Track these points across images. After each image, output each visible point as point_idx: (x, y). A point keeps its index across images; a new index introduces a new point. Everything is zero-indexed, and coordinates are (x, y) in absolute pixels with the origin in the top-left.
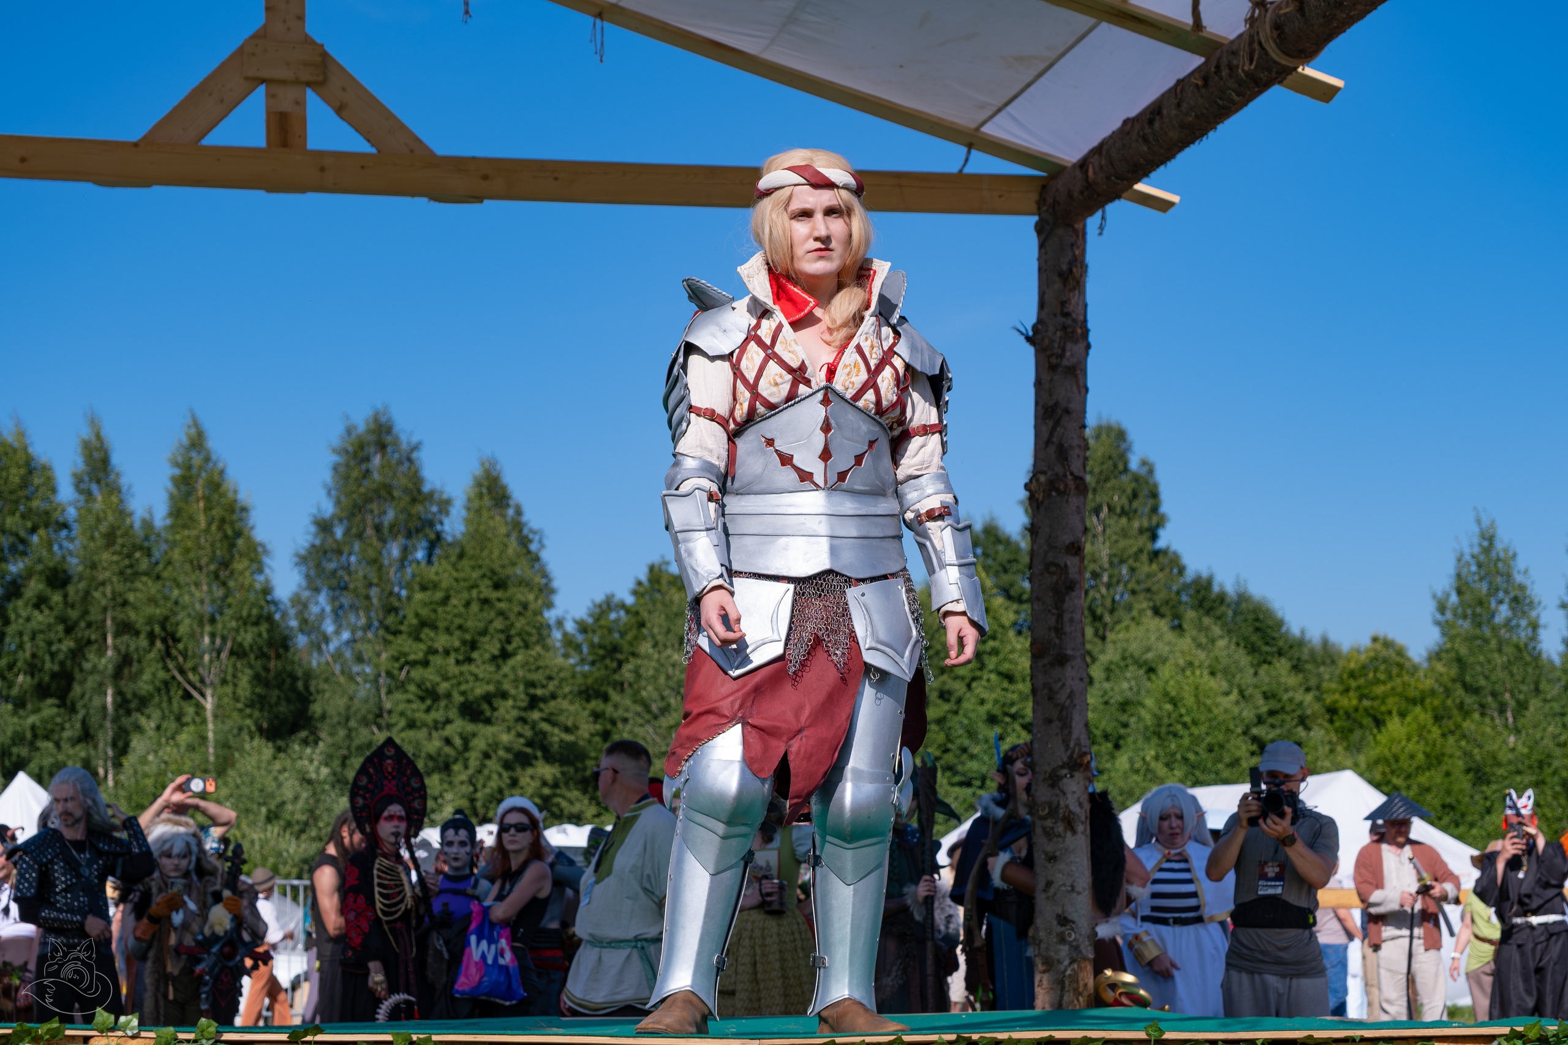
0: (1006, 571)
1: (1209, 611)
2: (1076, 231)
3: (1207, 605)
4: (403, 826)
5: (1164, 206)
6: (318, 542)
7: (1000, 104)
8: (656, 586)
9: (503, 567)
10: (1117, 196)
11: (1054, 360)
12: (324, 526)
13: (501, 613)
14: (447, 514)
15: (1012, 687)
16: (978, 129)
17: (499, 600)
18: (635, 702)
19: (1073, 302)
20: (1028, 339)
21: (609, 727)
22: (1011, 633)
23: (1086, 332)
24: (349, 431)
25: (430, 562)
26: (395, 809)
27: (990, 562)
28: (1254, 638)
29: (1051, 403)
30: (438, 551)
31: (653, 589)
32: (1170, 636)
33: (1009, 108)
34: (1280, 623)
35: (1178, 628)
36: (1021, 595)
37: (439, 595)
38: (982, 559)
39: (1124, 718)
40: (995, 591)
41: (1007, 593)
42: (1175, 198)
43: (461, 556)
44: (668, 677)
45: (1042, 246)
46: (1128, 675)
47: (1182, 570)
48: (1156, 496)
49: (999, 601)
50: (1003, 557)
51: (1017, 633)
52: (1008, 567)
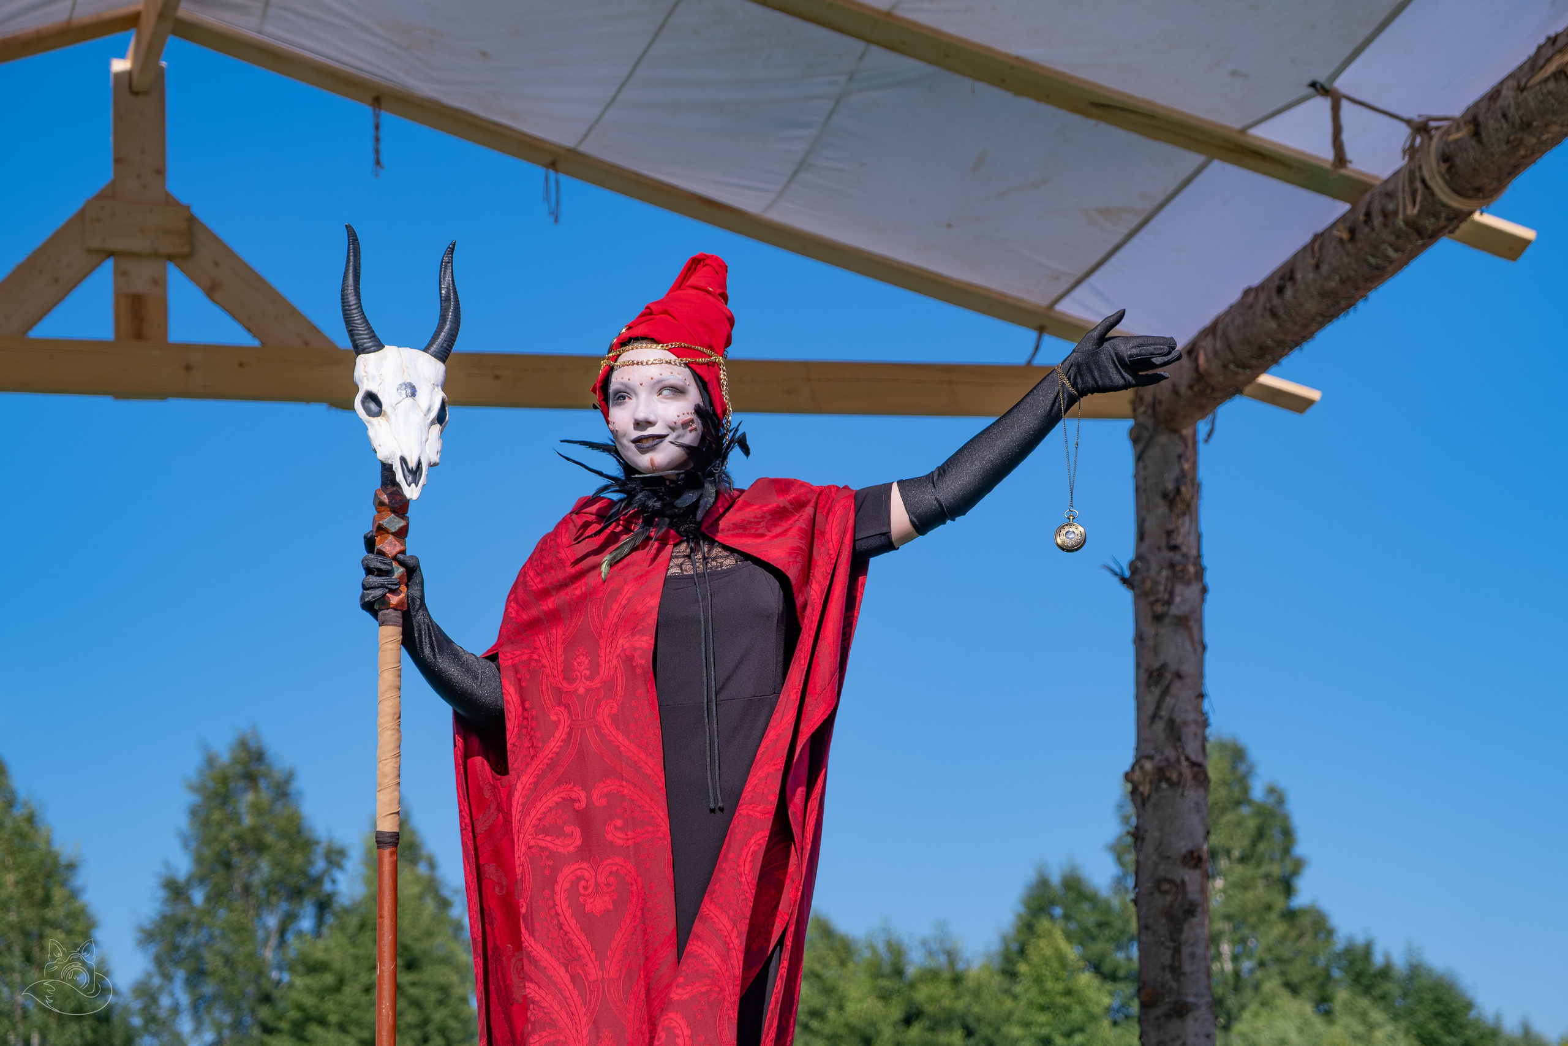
0: (1093, 938)
1: (1367, 990)
2: (1183, 439)
3: (1365, 980)
5: (1300, 404)
6: (168, 910)
7: (1079, 273)
9: (417, 940)
10: (1238, 391)
11: (1159, 608)
12: (176, 890)
13: (416, 1004)
14: (340, 867)
16: (1051, 306)
17: (413, 984)
19: (1184, 530)
20: (1124, 581)
22: (1106, 1023)
23: (1200, 572)
24: (211, 761)
25: (317, 933)
27: (1071, 926)
28: (1433, 1026)
29: (1157, 665)
30: (330, 919)
32: (1319, 1024)
33: (1093, 280)
34: (1469, 1006)
35: (1328, 1015)
36: (1117, 969)
37: (329, 979)
38: (1061, 923)
40: (1082, 964)
41: (1096, 968)
42: (1314, 394)
43: (362, 927)
45: (1139, 458)
47: (1330, 933)
48: (1287, 833)
49: (1085, 979)
50: (1090, 919)
51: (1115, 1023)
52: (1095, 931)
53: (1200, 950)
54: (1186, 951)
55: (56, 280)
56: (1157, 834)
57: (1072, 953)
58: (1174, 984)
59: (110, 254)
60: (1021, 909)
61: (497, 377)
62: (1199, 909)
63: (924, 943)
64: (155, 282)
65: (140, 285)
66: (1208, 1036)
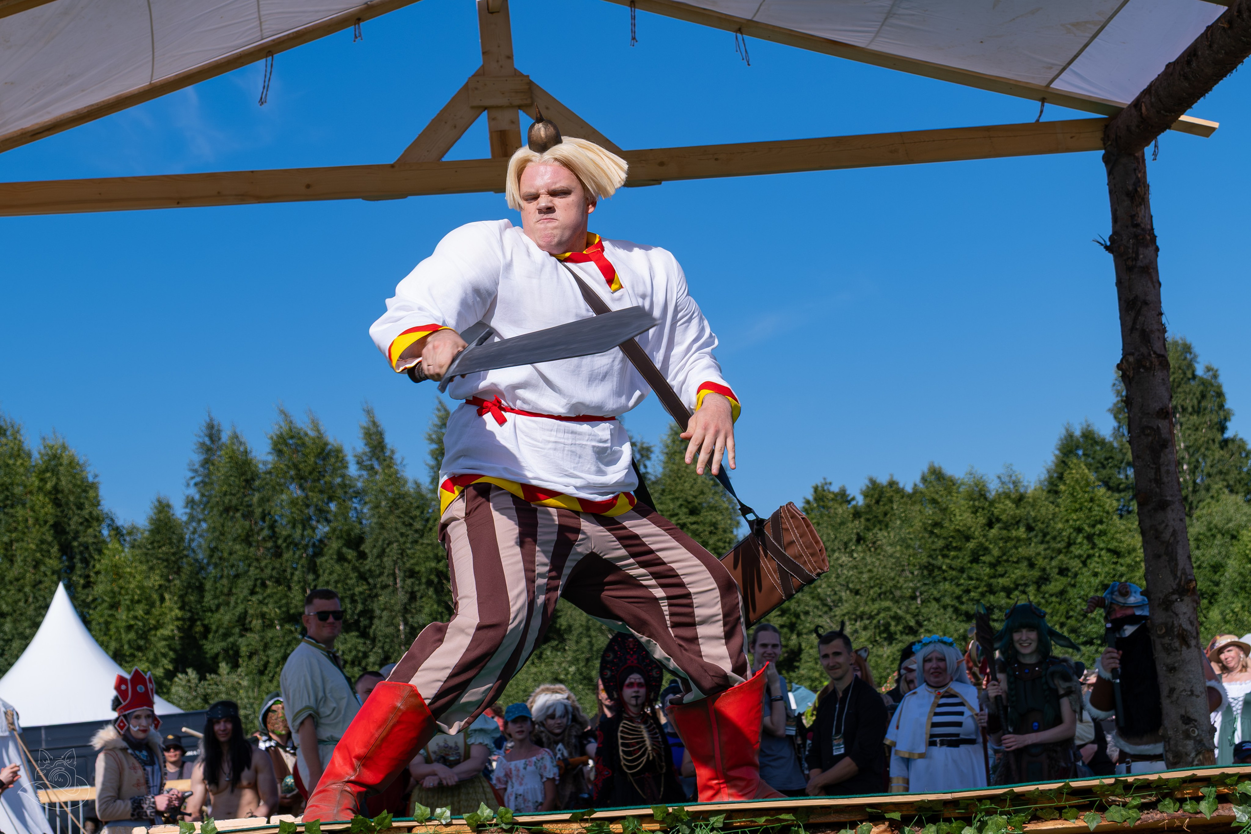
0: (1104, 467)
2: (1136, 159)
4: (642, 691)
5: (1207, 131)
7: (1064, 64)
8: (822, 503)
9: (695, 497)
10: (1168, 127)
11: (1130, 263)
14: (649, 458)
15: (1121, 561)
16: (1048, 86)
17: (694, 523)
18: (813, 598)
19: (1141, 215)
20: (1107, 248)
21: (794, 620)
22: (1116, 516)
23: (1154, 238)
26: (635, 677)
27: (1090, 460)
29: (1131, 297)
31: (818, 506)
32: (1245, 508)
33: (1072, 66)
36: (1120, 484)
38: (1083, 459)
39: (1216, 578)
40: (1098, 482)
41: (1107, 484)
42: (1215, 125)
44: (838, 577)
45: (1110, 173)
46: (1216, 542)
48: (1220, 395)
49: (1103, 490)
50: (1101, 455)
51: (1121, 516)
52: (1105, 463)
53: (1172, 468)
54: (1163, 469)
55: (455, 127)
56: (1140, 400)
57: (1092, 477)
58: (1158, 490)
59: (485, 108)
60: (1057, 452)
61: (716, 159)
62: (1170, 443)
63: (999, 477)
64: (513, 122)
65: (504, 125)
66: (1181, 520)
